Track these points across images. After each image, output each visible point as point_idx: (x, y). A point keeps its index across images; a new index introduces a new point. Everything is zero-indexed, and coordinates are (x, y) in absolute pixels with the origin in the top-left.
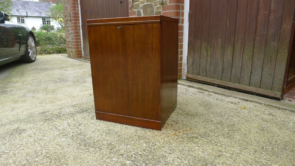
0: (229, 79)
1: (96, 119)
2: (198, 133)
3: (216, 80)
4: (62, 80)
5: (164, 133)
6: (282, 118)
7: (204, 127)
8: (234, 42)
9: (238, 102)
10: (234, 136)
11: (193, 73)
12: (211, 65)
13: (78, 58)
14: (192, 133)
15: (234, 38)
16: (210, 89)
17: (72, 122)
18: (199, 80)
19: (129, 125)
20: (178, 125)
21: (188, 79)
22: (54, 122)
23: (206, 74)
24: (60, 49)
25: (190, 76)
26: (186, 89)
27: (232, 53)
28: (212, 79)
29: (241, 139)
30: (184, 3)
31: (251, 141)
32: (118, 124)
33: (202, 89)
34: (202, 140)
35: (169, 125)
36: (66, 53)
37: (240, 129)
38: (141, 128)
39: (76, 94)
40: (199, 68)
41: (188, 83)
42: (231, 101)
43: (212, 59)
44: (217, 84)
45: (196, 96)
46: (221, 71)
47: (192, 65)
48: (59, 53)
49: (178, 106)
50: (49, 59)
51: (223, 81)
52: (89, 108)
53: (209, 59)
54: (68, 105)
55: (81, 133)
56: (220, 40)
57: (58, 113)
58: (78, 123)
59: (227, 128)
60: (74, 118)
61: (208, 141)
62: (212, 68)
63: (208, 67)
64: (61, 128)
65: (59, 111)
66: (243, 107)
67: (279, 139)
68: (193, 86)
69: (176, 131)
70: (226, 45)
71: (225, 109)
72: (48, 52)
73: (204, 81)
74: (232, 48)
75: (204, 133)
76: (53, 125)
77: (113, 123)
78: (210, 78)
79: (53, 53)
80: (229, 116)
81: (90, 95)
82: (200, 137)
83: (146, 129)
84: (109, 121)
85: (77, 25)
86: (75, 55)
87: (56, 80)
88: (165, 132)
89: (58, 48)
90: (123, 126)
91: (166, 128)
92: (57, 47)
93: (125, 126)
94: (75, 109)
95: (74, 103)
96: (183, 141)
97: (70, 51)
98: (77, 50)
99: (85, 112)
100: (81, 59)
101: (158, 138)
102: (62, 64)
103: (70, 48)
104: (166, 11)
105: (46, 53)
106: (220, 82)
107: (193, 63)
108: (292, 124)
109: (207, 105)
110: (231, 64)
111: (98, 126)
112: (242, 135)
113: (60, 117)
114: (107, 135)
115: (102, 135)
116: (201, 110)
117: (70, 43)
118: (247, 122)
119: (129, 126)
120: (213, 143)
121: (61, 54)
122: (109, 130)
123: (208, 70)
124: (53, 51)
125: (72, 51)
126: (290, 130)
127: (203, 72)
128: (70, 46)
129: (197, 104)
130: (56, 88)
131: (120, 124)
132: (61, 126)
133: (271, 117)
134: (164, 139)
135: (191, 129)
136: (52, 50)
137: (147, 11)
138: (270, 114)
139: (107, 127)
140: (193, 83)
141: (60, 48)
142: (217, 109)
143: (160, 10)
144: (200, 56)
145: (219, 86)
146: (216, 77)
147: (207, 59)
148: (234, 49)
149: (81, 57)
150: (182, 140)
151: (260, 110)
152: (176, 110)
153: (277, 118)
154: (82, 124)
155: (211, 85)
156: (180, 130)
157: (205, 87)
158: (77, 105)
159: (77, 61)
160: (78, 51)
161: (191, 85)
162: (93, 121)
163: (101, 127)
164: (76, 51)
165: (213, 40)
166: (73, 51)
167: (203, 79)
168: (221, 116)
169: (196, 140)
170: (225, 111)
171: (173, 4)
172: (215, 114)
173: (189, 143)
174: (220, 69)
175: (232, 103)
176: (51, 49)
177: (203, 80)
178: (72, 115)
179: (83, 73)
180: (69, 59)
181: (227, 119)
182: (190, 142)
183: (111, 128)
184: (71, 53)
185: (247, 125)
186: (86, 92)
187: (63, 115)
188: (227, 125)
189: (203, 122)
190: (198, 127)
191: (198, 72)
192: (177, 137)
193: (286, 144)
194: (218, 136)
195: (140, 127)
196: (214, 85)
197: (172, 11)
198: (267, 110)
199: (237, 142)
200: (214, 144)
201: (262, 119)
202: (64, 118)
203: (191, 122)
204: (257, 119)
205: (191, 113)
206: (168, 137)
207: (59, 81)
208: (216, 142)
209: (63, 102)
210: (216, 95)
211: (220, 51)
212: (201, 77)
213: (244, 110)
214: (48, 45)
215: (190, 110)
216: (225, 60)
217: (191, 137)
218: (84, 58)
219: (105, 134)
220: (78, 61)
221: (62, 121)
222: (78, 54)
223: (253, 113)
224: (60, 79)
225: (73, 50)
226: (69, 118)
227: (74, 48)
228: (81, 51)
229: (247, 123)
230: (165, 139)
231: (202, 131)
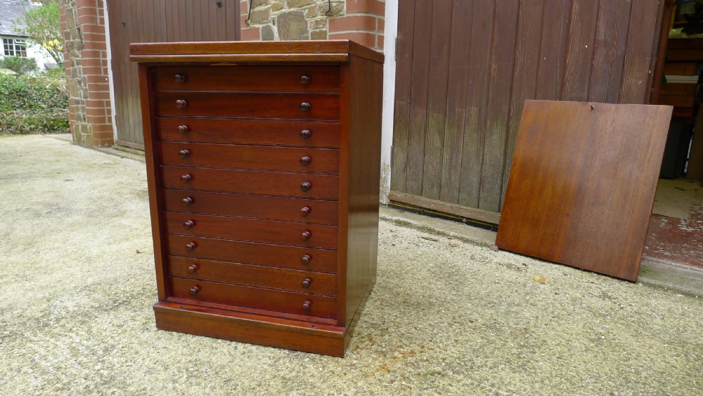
0: (497, 206)
1: (155, 329)
2: (444, 359)
3: (465, 207)
4: (56, 208)
5: (354, 365)
6: (634, 304)
7: (456, 341)
8: (509, 115)
9: (523, 264)
10: (535, 364)
11: (406, 190)
12: (452, 171)
13: (103, 145)
14: (427, 360)
15: (510, 106)
16: (451, 230)
17: (85, 342)
18: (421, 208)
19: (253, 344)
20: (387, 337)
21: (395, 204)
22: (29, 345)
23: (440, 192)
24: (52, 122)
25: (400, 196)
26: (391, 231)
27: (503, 142)
28: (454, 205)
29: (554, 373)
30: (383, 14)
31: (578, 375)
32: (220, 341)
33: (430, 231)
34: (458, 382)
35: (363, 338)
36: (69, 132)
37: (544, 341)
38: (287, 352)
39: (95, 251)
40: (420, 177)
41: (396, 215)
42: (506, 261)
43: (454, 156)
44: (467, 218)
45: (421, 249)
46: (476, 185)
47: (405, 170)
48: (50, 133)
49: (379, 279)
50: (19, 149)
51: (483, 211)
52: (135, 293)
53: (446, 156)
54: (73, 285)
55: (113, 378)
56: (474, 109)
57: (41, 315)
58: (102, 345)
59: (513, 342)
60: (90, 328)
61: (472, 384)
62: (453, 178)
63: (444, 176)
64: (49, 364)
65: (45, 306)
66: (538, 278)
67: (642, 366)
68: (409, 223)
69: (385, 356)
70: (488, 122)
71: (497, 285)
72: (17, 129)
73: (435, 208)
74: (505, 128)
75: (459, 358)
76: (24, 355)
77: (207, 341)
78: (451, 202)
79: (32, 131)
80: (509, 304)
81: (138, 252)
82: (451, 373)
83: (301, 354)
84: (196, 332)
85: (99, 60)
86: (95, 139)
87: (38, 208)
88: (355, 362)
89: (47, 119)
90: (236, 348)
91: (358, 347)
92: (44, 115)
93: (240, 346)
94: (95, 300)
95: (90, 281)
96: (409, 387)
97: (80, 127)
98: (98, 124)
99: (122, 308)
100: (111, 150)
101: (340, 383)
102: (58, 161)
103: (79, 118)
104: (338, 31)
105: (12, 132)
106: (475, 212)
107: (406, 164)
108: (658, 320)
109: (451, 276)
110: (501, 170)
111: (162, 351)
112: (554, 358)
113: (46, 325)
114: (193, 380)
115: (175, 381)
116: (439, 288)
117: (79, 106)
118: (556, 319)
119: (254, 348)
120: (488, 388)
121: (53, 135)
122: (196, 363)
123: (443, 182)
124: (32, 126)
125: (84, 128)
126: (659, 338)
127: (433, 186)
128: (81, 114)
129: (424, 273)
130: (37, 232)
131: (228, 342)
132: (50, 358)
133: (608, 302)
134: (356, 383)
135: (423, 347)
136: (30, 124)
137: (288, 31)
138: (604, 296)
139: (191, 355)
140: (407, 213)
141: (52, 118)
142: (479, 287)
143: (324, 29)
144: (425, 149)
145: (471, 222)
146: (465, 199)
147: (442, 156)
148: (507, 132)
149: (111, 143)
150: (404, 383)
151: (580, 285)
152: (376, 293)
153: (622, 306)
154: (113, 347)
155: (452, 219)
156: (396, 354)
157: (438, 224)
158: (98, 284)
159: (99, 153)
160: (102, 128)
161: (402, 219)
162: (147, 334)
163: (173, 353)
164: (95, 127)
165: (457, 109)
166: (88, 127)
167: (433, 203)
168: (492, 305)
169: (442, 382)
170: (497, 291)
171: (359, 15)
172: (477, 301)
173: (425, 391)
174: (475, 179)
175: (509, 266)
176: (25, 121)
177: (432, 207)
178: (84, 317)
179: (117, 187)
180: (77, 148)
181: (507, 313)
182: (427, 389)
183: (203, 356)
184: (82, 134)
185: (559, 329)
186: (125, 245)
187: (58, 320)
188: (511, 332)
189: (450, 325)
190: (441, 342)
191: (419, 188)
192: (389, 376)
193: (663, 381)
194: (495, 365)
195: (284, 349)
196: (458, 219)
197: (355, 32)
198: (594, 285)
199: (547, 382)
200: (490, 391)
201: (590, 309)
202: (59, 328)
203: (420, 326)
204: (577, 310)
205: (414, 300)
206: (366, 375)
207: (46, 211)
208: (493, 385)
209: (58, 275)
210: (467, 246)
211: (475, 135)
212: (428, 200)
213: (542, 286)
214: (18, 111)
215: (410, 289)
216: (487, 157)
217: (426, 375)
218: (119, 147)
219: (185, 376)
220: (102, 153)
221: (52, 340)
222: (102, 136)
223: (566, 293)
224: (50, 205)
225: (89, 125)
226: (74, 329)
227: (90, 120)
228: (111, 127)
229: (557, 322)
230: (359, 384)
231: (453, 351)
